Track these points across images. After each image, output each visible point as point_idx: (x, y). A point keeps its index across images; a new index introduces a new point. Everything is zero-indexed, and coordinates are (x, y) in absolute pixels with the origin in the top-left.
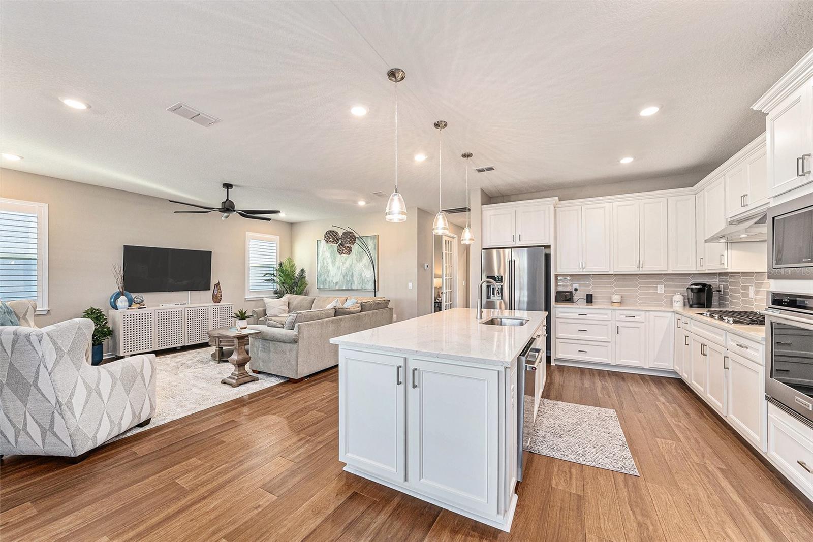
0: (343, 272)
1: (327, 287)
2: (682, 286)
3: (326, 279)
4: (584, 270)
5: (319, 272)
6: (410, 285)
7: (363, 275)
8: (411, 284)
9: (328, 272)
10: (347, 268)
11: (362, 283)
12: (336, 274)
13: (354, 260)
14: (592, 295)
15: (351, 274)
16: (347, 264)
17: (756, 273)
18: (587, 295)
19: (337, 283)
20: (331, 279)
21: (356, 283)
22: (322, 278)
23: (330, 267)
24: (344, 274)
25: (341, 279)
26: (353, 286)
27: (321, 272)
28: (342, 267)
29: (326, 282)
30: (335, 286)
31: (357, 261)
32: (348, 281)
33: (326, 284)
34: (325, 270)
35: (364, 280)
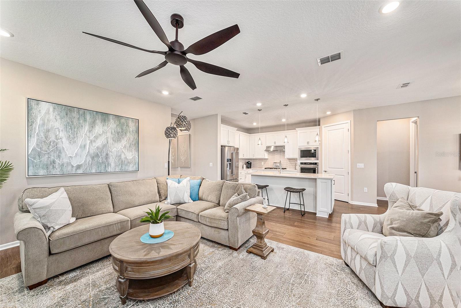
0: (92, 152)
3: (54, 162)
7: (123, 157)
9: (59, 152)
10: (98, 148)
11: (122, 165)
12: (76, 154)
13: (109, 140)
15: (104, 154)
16: (99, 143)
19: (79, 167)
20: (65, 160)
21: (113, 165)
23: (65, 144)
24: (93, 155)
25: (88, 161)
26: (108, 169)
27: (39, 150)
28: (89, 146)
29: (53, 166)
30: (76, 170)
31: (114, 140)
32: (100, 163)
33: (54, 167)
34: (51, 147)
35: (125, 161)
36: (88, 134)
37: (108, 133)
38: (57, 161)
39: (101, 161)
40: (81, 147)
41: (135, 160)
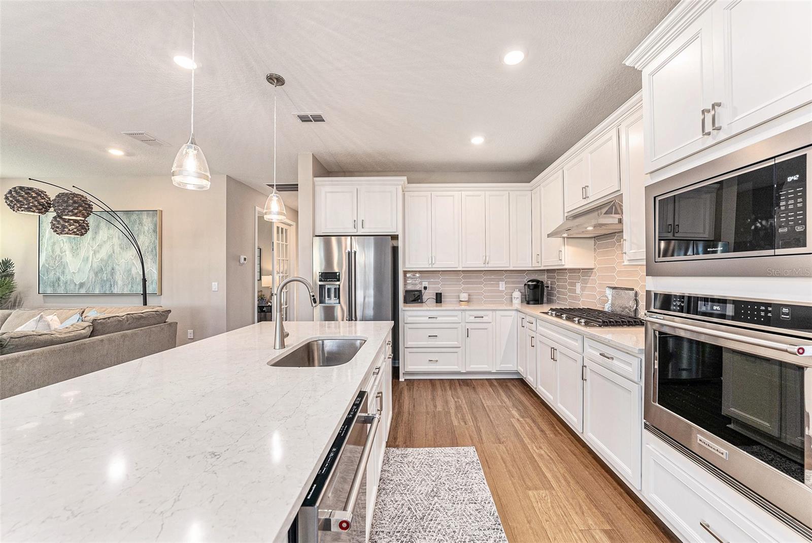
0: (95, 266)
1: (61, 290)
2: (519, 283)
3: (59, 279)
4: (434, 266)
5: (43, 265)
6: (215, 285)
8: (216, 283)
9: (63, 266)
10: (102, 260)
11: (132, 283)
12: (79, 269)
13: (115, 248)
14: (441, 294)
15: (109, 269)
16: (103, 254)
17: (582, 269)
18: (437, 294)
19: (82, 285)
20: (69, 277)
21: (120, 283)
22: (51, 275)
23: (68, 257)
24: (96, 270)
25: (91, 278)
26: (114, 289)
27: (47, 266)
28: (93, 258)
29: (58, 283)
30: (79, 289)
31: (121, 248)
32: (104, 281)
33: (59, 285)
34: (56, 262)
35: (136, 278)
36: (91, 242)
37: (114, 239)
38: (62, 278)
39: (105, 279)
40: (83, 261)
41: (151, 276)
